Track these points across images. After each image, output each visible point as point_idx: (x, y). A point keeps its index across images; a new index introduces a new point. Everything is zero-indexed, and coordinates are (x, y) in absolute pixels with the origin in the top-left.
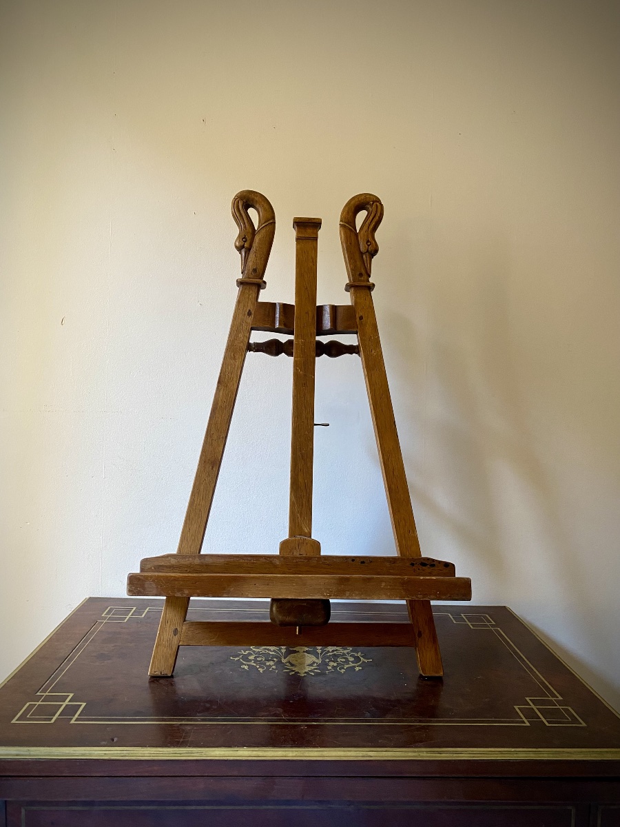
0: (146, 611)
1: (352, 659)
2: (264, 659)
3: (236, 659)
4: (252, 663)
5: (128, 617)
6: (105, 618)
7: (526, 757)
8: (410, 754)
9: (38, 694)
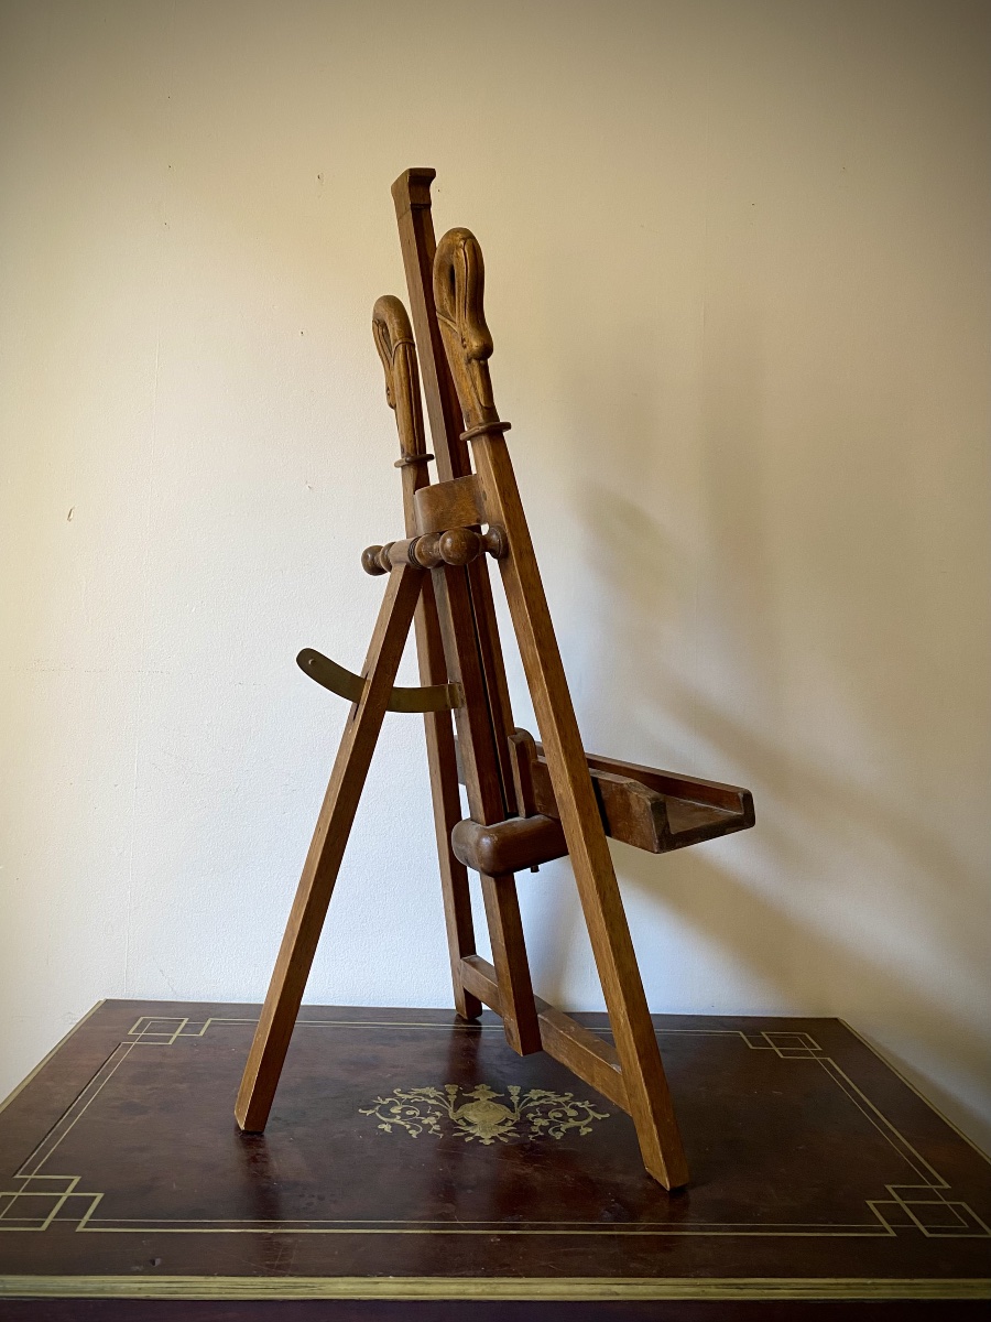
0: (206, 1026)
1: (573, 1113)
2: (418, 1114)
3: (369, 1113)
4: (397, 1120)
5: (175, 1036)
6: (133, 1038)
7: (893, 1295)
8: (687, 1290)
9: (17, 1176)
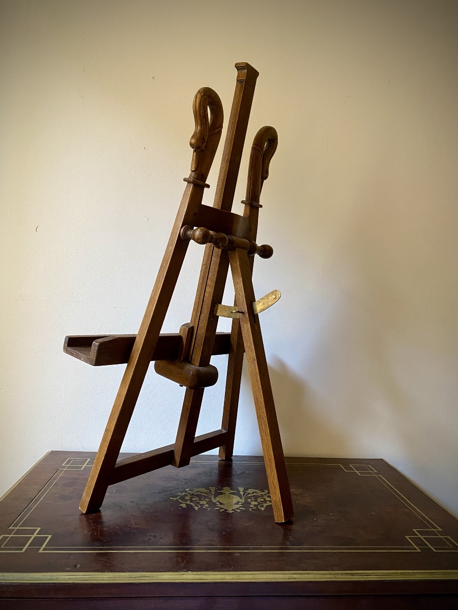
5: (84, 467)
6: (64, 467)
7: (422, 577)
8: (328, 576)
9: (10, 528)
